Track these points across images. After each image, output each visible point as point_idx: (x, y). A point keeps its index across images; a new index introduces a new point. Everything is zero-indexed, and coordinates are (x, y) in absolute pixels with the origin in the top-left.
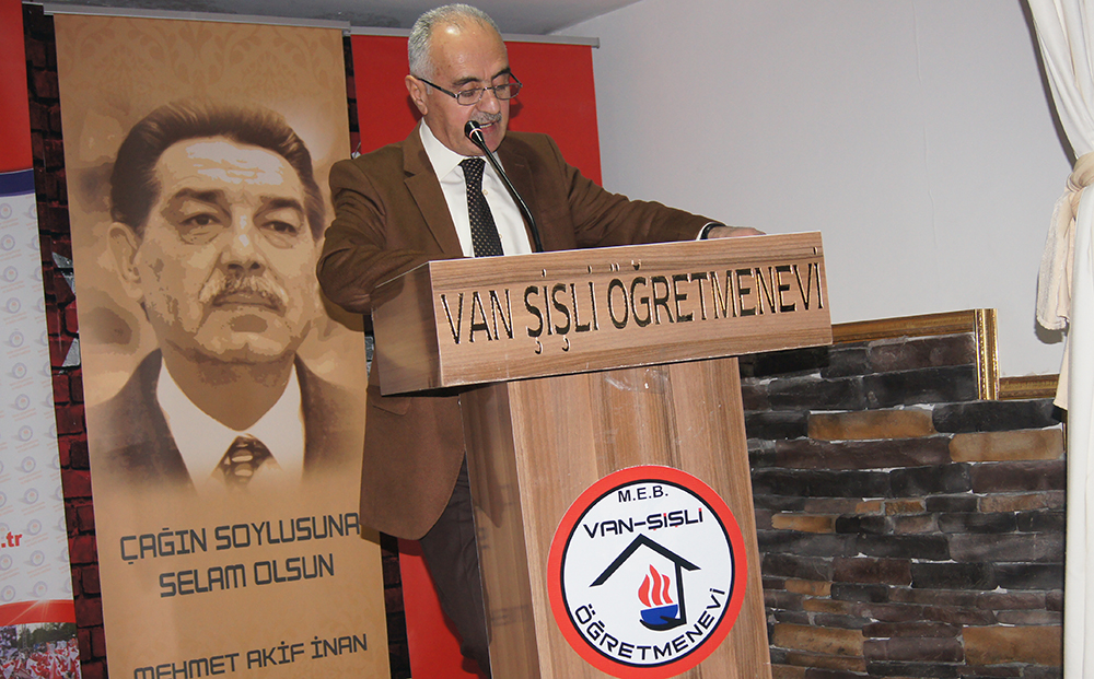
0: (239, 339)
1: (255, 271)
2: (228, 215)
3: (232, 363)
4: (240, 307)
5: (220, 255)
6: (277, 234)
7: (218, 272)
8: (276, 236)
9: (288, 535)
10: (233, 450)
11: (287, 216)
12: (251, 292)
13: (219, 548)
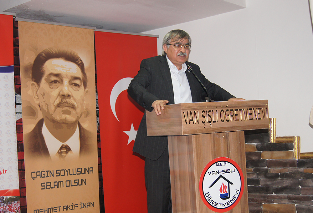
0: (64, 116)
1: (68, 97)
2: (62, 81)
3: (62, 123)
4: (64, 107)
5: (60, 92)
6: (75, 87)
7: (59, 97)
8: (75, 88)
9: (75, 173)
10: (61, 148)
11: (77, 82)
12: (67, 103)
13: (57, 176)
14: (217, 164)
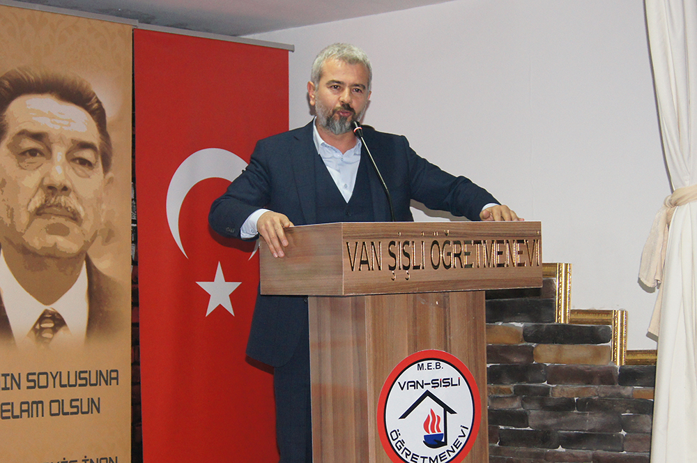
0: (51, 240)
1: (64, 192)
2: (50, 150)
3: (46, 256)
4: (53, 217)
5: (43, 179)
6: (80, 167)
7: (40, 191)
8: (80, 169)
9: (73, 382)
10: (42, 319)
11: (87, 154)
12: (61, 207)
13: (28, 388)
14: (419, 365)
